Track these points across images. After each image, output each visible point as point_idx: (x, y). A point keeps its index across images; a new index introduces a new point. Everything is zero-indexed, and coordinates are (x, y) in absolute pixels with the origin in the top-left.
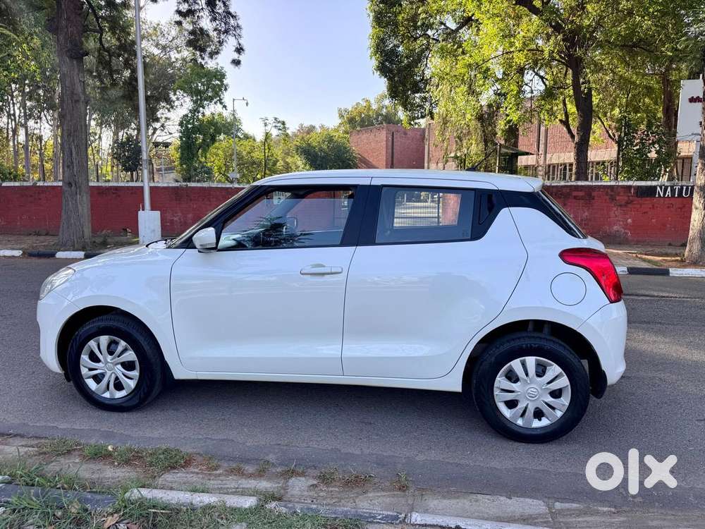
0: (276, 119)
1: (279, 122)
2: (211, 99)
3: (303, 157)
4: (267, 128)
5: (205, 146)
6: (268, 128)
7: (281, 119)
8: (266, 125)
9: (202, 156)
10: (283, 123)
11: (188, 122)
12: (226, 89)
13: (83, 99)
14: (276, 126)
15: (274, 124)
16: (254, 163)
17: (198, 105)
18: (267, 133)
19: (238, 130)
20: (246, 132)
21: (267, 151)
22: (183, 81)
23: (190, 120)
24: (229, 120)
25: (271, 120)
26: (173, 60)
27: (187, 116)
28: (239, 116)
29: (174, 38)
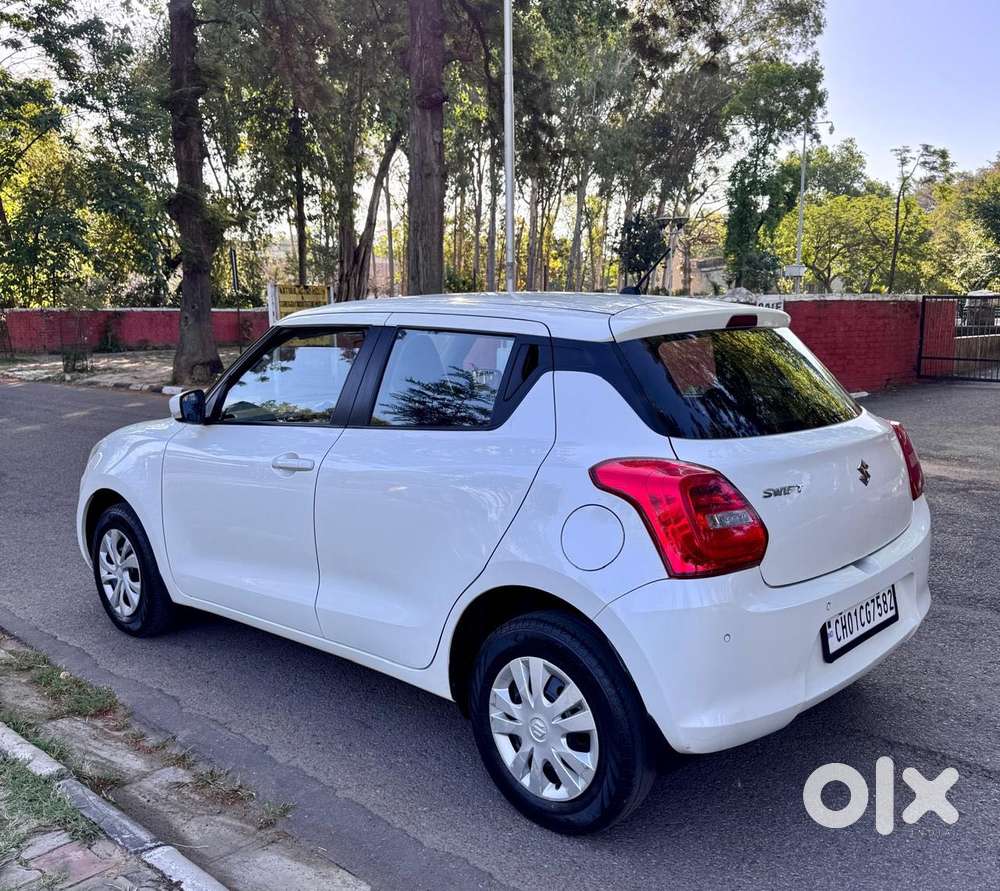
0: (926, 148)
1: (934, 152)
2: (788, 125)
3: (981, 221)
4: (905, 168)
5: (773, 217)
6: (908, 168)
7: (938, 146)
8: (904, 162)
9: (765, 235)
10: (943, 155)
11: (745, 173)
12: (821, 104)
13: (437, 170)
14: (924, 163)
15: (922, 160)
16: (876, 241)
17: (767, 138)
18: (905, 179)
19: (858, 176)
20: (872, 179)
21: (902, 216)
22: (741, 99)
23: (749, 168)
24: (837, 160)
25: (916, 152)
26: (733, 59)
27: (743, 162)
28: (858, 149)
29: (734, 19)
